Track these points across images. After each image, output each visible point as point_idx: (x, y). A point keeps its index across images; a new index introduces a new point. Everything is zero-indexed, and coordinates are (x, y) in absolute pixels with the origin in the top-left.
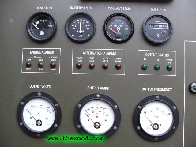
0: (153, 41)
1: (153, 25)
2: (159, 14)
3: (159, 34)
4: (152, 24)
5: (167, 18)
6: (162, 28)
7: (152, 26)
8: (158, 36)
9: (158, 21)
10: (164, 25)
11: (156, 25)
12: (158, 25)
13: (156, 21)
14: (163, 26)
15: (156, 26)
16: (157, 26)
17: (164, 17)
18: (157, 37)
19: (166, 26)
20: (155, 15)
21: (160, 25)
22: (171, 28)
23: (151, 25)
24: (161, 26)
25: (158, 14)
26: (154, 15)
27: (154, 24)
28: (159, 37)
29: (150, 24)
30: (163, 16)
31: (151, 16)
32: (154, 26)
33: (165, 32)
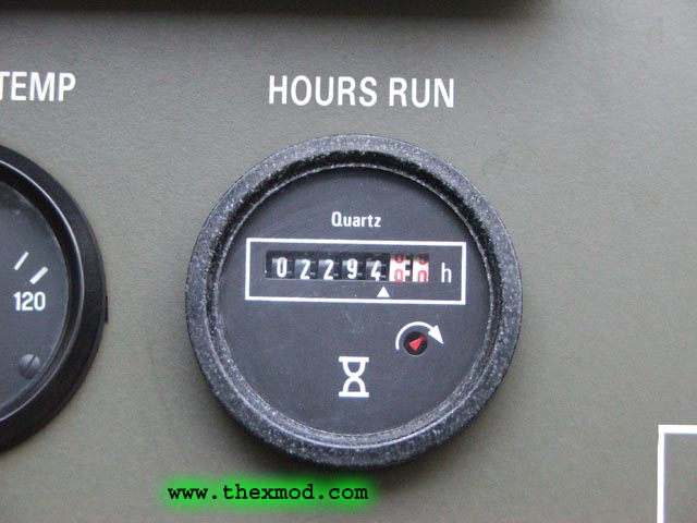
0: (288, 440)
1: (307, 263)
2: (364, 148)
3: (363, 361)
4: (292, 254)
5: (452, 183)
6: (405, 289)
7: (293, 271)
8: (354, 377)
9: (358, 222)
10: (424, 255)
11: (340, 256)
12: (363, 256)
13: (338, 219)
14: (420, 270)
15: (340, 272)
16: (352, 266)
17: (425, 175)
18: (345, 393)
19: (446, 272)
20: (326, 150)
21: (385, 257)
22: (498, 294)
23: (281, 265)
24: (397, 269)
25: (351, 146)
26: (310, 152)
27: (315, 254)
28: (363, 393)
29: (273, 253)
30: (411, 168)
31: (279, 167)
32: (316, 271)
33: (435, 333)
